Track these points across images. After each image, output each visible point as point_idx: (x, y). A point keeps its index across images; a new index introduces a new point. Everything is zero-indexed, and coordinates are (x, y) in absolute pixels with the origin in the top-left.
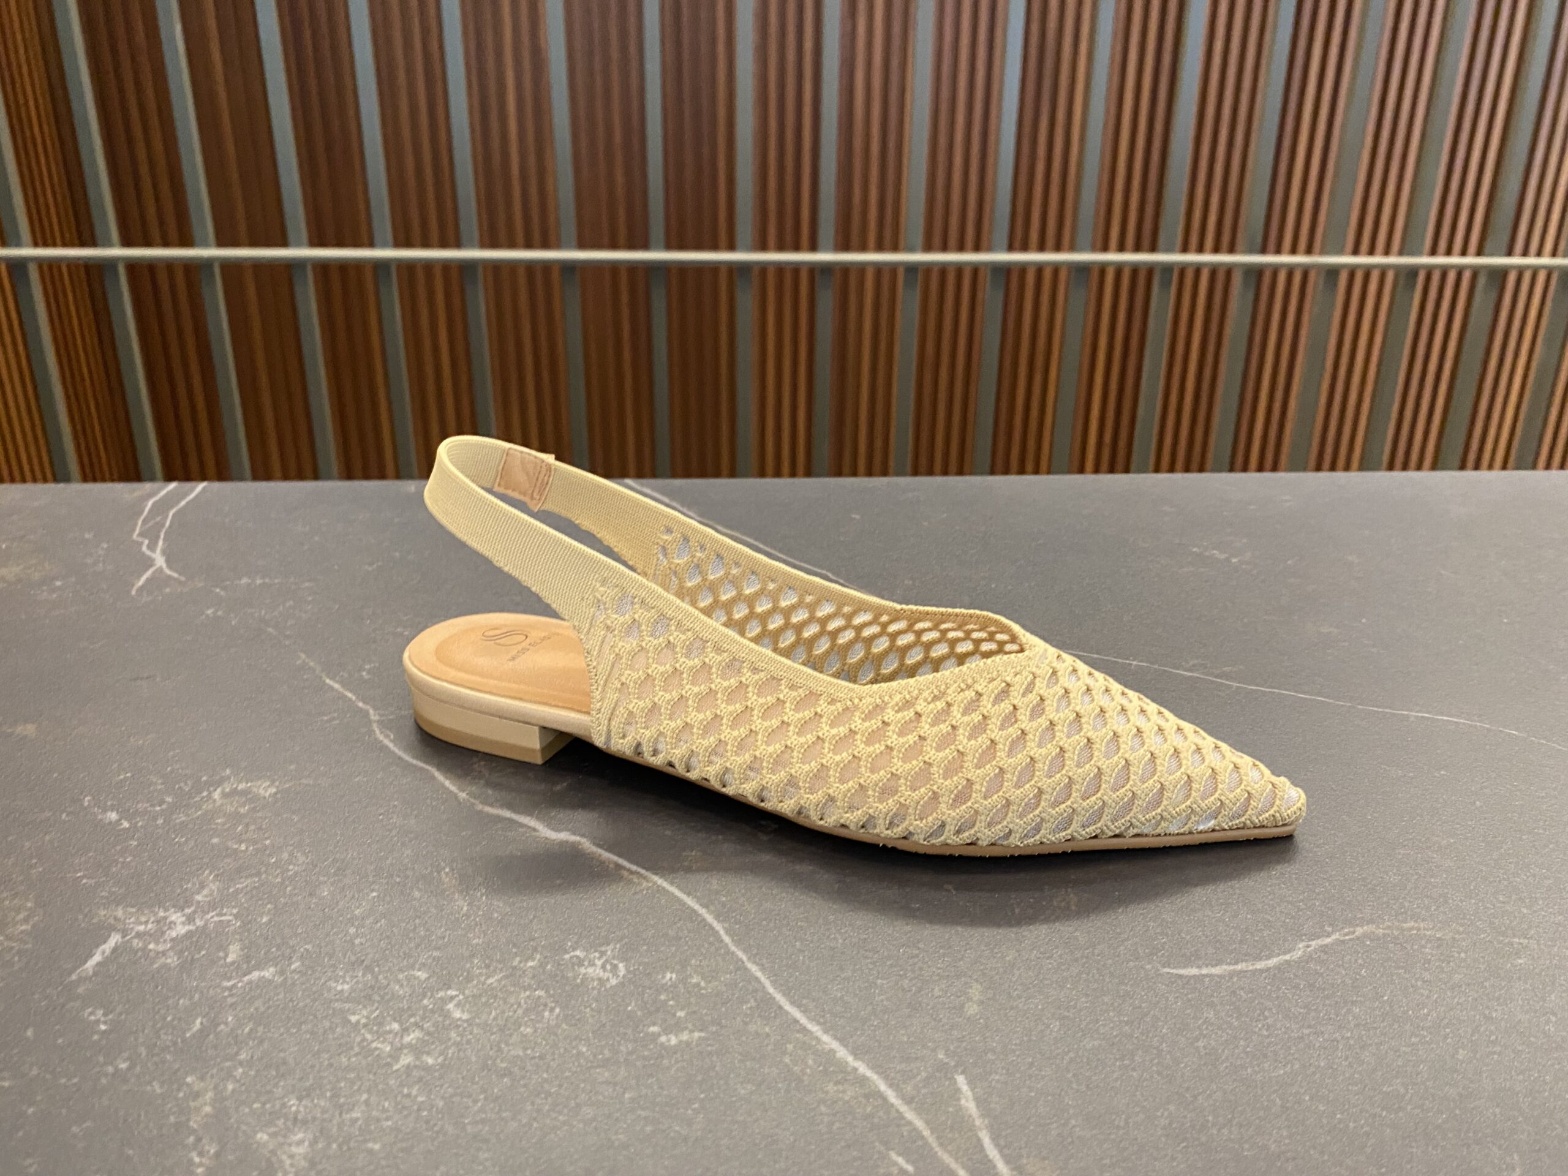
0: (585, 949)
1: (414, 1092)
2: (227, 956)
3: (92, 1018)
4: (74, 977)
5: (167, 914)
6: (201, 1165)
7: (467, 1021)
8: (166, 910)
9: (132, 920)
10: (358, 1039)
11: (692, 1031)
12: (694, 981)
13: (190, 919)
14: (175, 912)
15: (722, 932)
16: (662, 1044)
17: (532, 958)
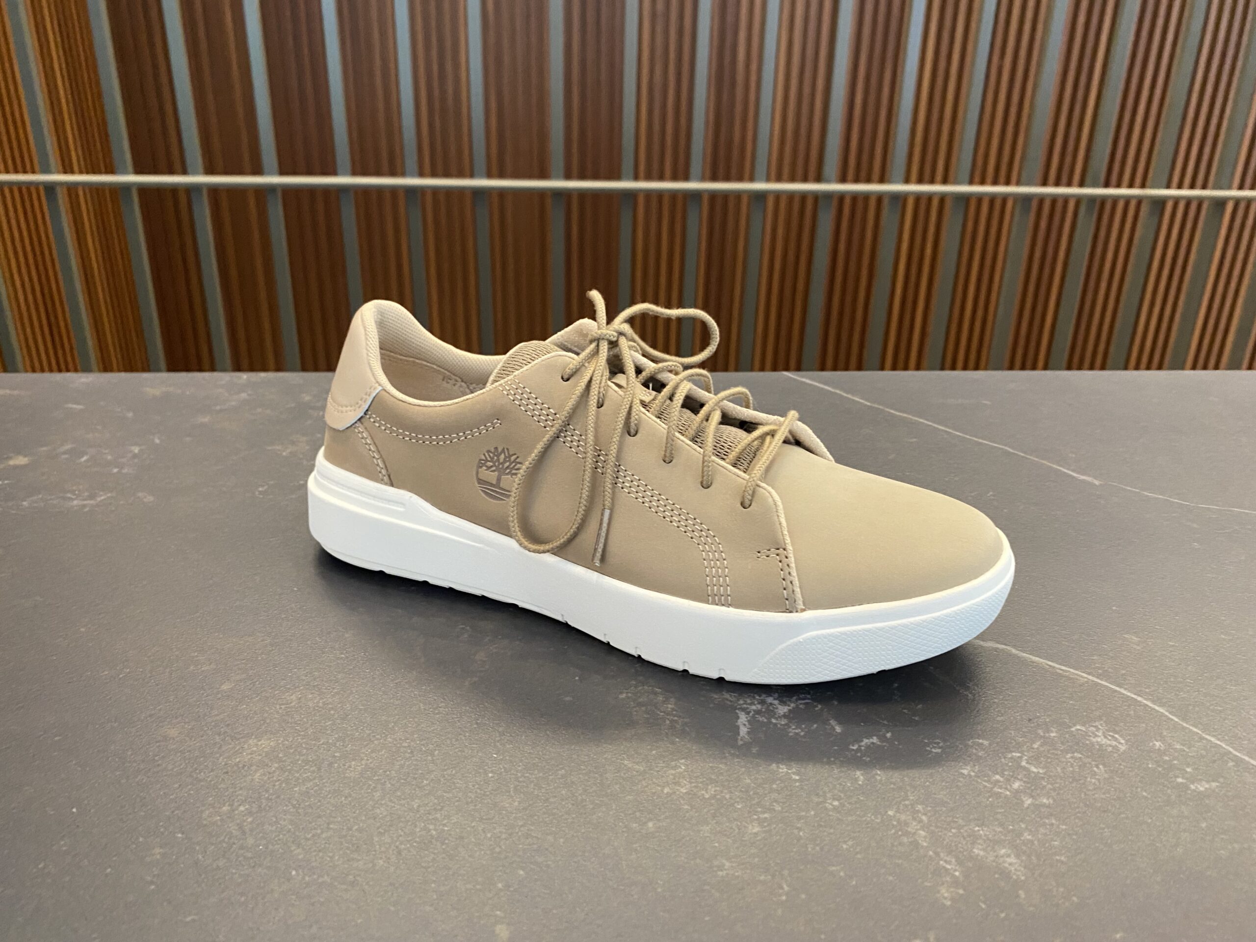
0: (1084, 725)
1: (1054, 821)
2: (834, 729)
3: (781, 770)
4: (740, 743)
5: (762, 698)
6: (956, 870)
7: (1045, 774)
8: (760, 696)
9: (741, 702)
10: (981, 787)
11: (1208, 782)
12: (1178, 747)
13: (783, 703)
14: (767, 697)
15: (1167, 714)
16: (1194, 791)
17: (1048, 731)
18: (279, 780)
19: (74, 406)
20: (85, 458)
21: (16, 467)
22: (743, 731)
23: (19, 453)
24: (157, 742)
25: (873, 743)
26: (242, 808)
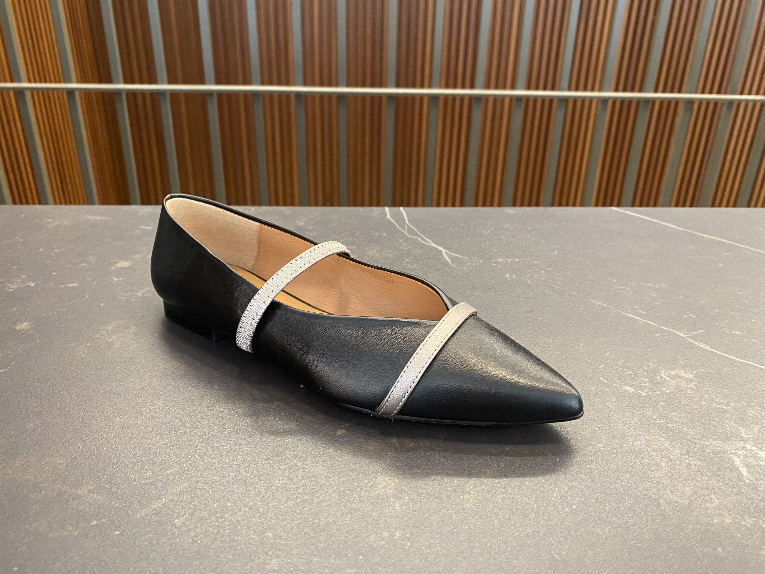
5: (742, 445)
14: (745, 444)
18: (415, 511)
19: (146, 227)
21: (124, 269)
22: (744, 471)
23: (122, 258)
24: (309, 477)
26: (397, 534)
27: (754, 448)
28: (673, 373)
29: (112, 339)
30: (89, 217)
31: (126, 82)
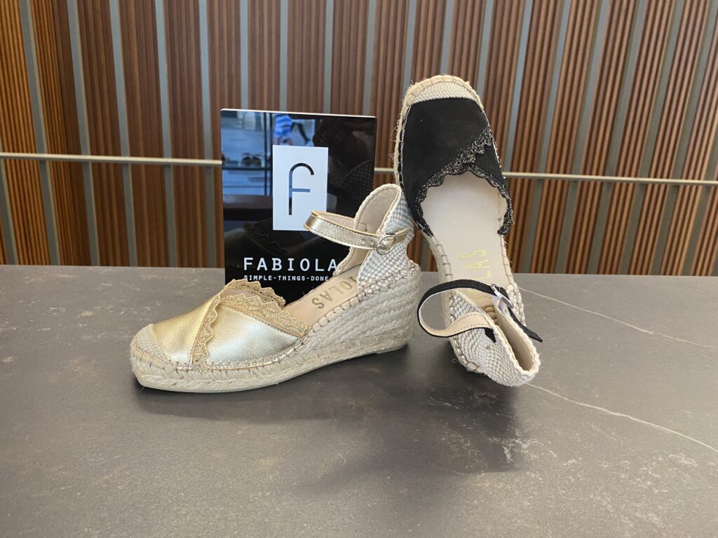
0: (674, 454)
2: (552, 455)
3: (532, 475)
6: (630, 524)
7: (661, 478)
9: (503, 442)
10: (632, 484)
17: (658, 457)
19: (107, 284)
20: (122, 313)
21: (87, 317)
22: (508, 456)
23: (86, 309)
25: (574, 463)
27: (520, 442)
28: (482, 394)
29: (76, 370)
30: (60, 275)
31: (92, 154)
